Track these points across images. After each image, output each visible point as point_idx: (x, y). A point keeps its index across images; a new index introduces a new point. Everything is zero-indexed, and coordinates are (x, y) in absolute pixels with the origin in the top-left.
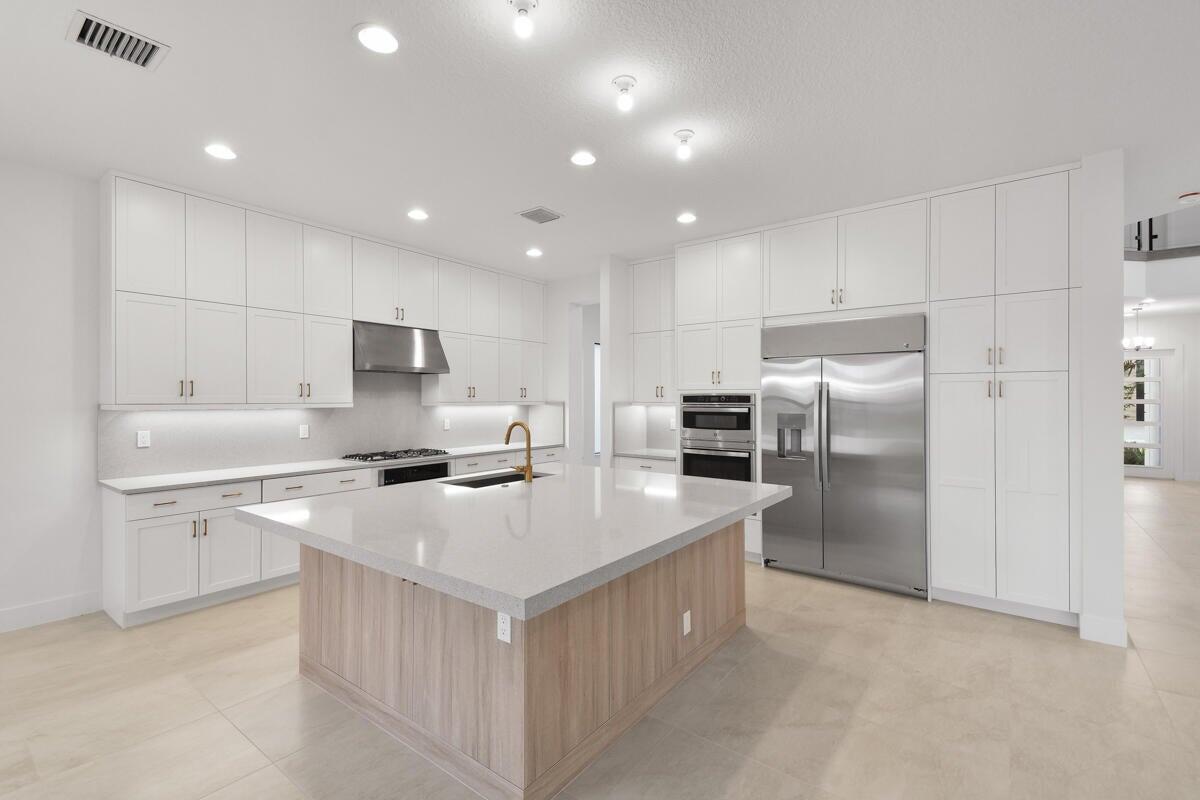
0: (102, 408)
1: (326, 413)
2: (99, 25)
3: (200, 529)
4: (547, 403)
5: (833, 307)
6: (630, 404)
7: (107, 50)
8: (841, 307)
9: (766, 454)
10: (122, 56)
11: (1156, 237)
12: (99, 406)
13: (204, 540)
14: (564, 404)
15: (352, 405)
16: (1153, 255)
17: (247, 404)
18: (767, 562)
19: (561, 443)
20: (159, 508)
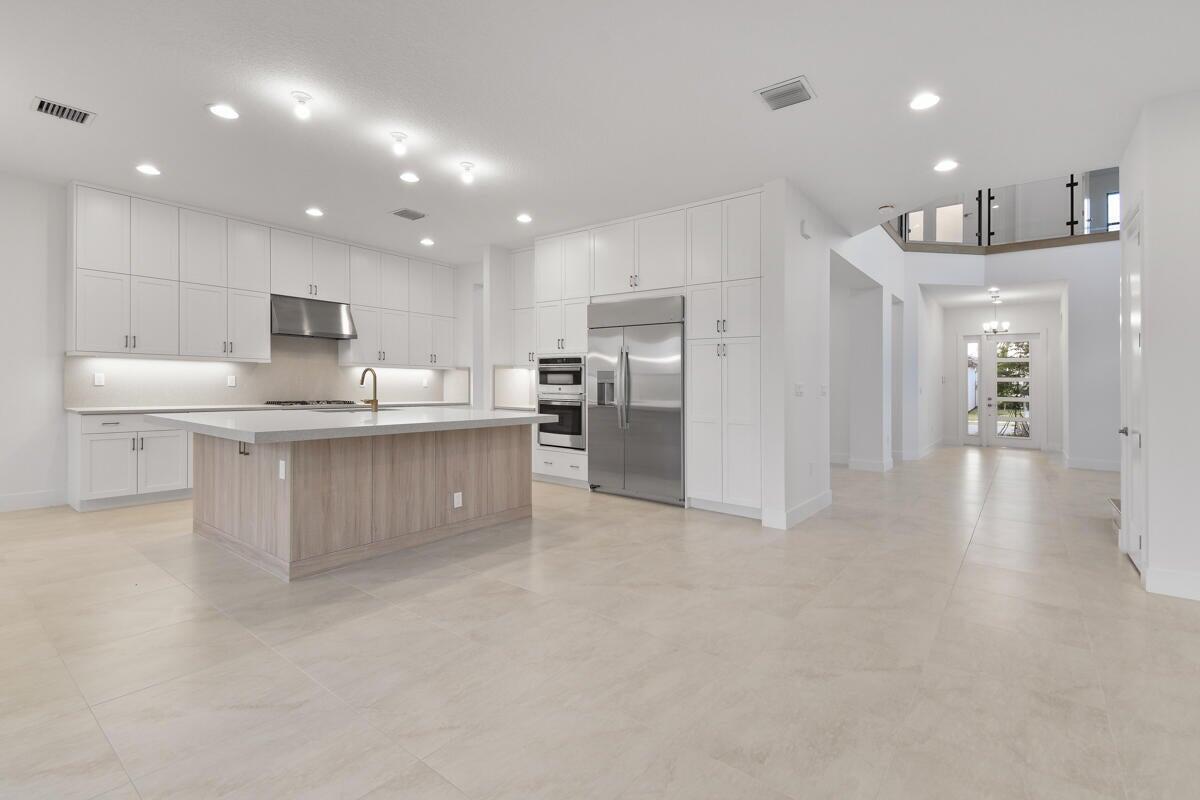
0: (68, 354)
1: (251, 367)
2: (49, 104)
3: (138, 444)
4: (458, 368)
5: (631, 289)
6: (512, 367)
7: (57, 115)
8: (637, 289)
9: (591, 408)
10: (67, 117)
11: (993, 234)
12: (65, 353)
13: (140, 452)
14: (469, 369)
15: (269, 361)
16: (991, 250)
17: (179, 356)
18: (593, 487)
19: (466, 401)
20: (106, 426)
